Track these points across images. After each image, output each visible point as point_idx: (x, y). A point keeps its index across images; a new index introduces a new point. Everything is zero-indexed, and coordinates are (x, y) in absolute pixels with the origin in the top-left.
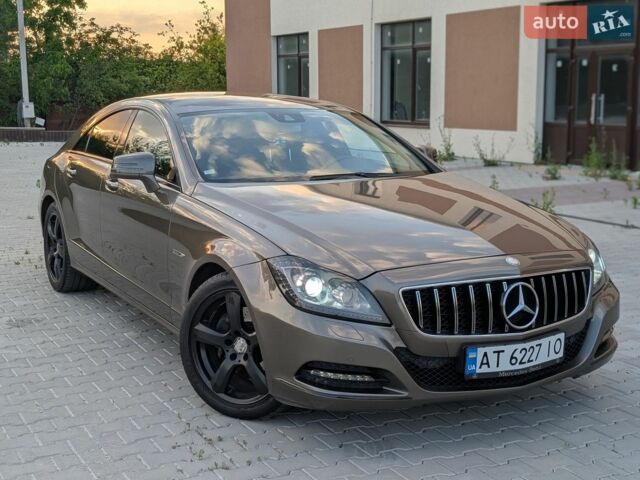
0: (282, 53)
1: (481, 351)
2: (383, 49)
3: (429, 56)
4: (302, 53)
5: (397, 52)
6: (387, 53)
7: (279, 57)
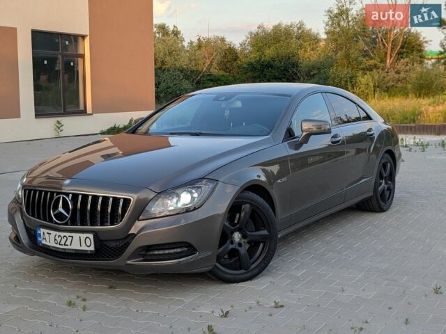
1: (42, 231)
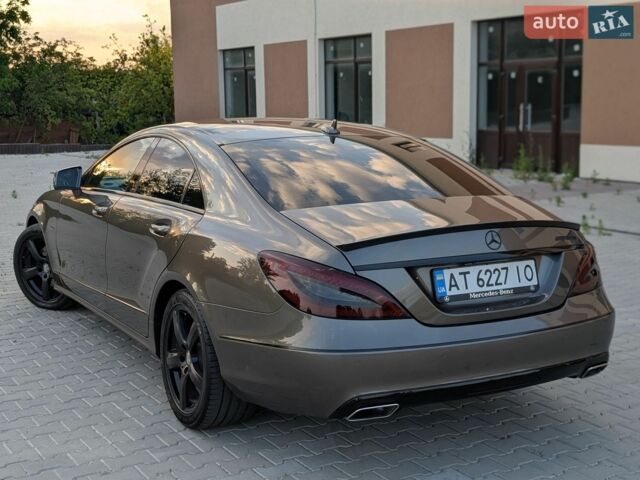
0: (228, 66)
2: (326, 63)
3: (370, 69)
4: (248, 66)
5: (339, 65)
6: (331, 66)
7: (225, 69)
